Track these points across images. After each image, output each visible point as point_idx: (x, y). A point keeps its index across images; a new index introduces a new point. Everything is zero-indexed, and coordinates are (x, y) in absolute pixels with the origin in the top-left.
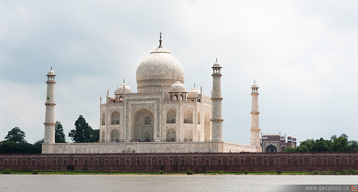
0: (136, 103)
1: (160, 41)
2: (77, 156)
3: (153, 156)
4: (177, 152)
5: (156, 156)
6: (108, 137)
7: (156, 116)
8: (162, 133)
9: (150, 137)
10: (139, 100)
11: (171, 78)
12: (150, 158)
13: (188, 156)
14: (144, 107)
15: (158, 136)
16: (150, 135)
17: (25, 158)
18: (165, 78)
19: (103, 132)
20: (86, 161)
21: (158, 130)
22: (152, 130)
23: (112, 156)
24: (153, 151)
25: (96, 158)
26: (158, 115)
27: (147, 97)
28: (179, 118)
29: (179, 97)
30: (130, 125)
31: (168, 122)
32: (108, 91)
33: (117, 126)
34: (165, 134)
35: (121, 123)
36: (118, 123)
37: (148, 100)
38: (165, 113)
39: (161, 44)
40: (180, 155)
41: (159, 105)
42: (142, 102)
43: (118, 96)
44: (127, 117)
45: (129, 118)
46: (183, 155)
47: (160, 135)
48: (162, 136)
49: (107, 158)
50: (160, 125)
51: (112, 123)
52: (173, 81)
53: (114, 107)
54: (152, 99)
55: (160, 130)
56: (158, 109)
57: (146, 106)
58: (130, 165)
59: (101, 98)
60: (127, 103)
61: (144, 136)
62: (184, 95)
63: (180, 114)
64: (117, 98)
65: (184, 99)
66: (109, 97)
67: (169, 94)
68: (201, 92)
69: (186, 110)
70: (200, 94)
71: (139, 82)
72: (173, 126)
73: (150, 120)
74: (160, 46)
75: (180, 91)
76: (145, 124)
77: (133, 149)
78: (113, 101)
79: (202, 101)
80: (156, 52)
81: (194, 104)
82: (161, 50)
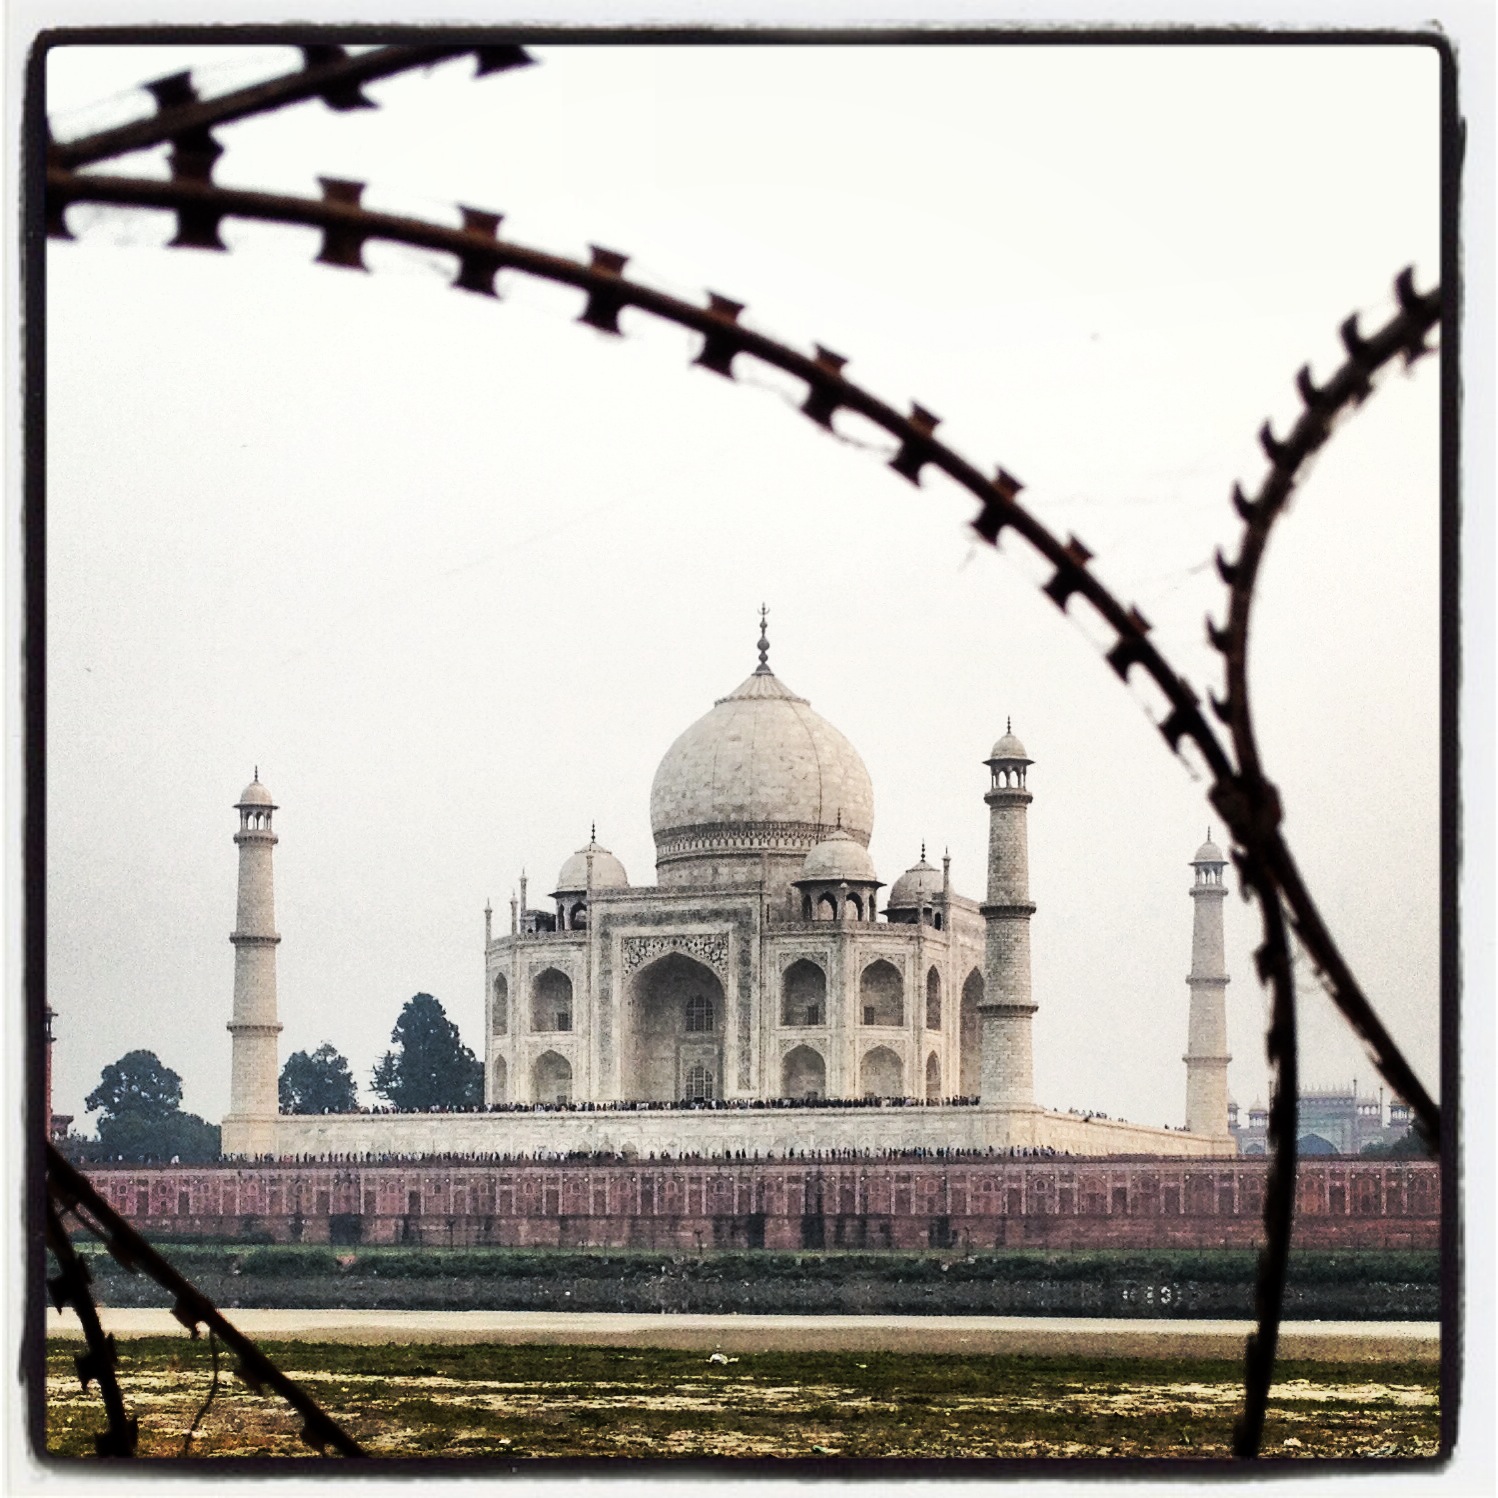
0: (647, 931)
1: (763, 646)
5: (724, 1171)
6: (520, 1090)
7: (732, 991)
8: (761, 1071)
9: (710, 1087)
10: (660, 919)
11: (808, 818)
13: (871, 1170)
14: (682, 951)
15: (744, 1083)
16: (710, 1078)
17: (145, 1183)
18: (779, 817)
19: (501, 1064)
20: (414, 1197)
21: (745, 1056)
22: (721, 1054)
23: (529, 1170)
24: (715, 1152)
26: (744, 988)
27: (695, 905)
28: (841, 999)
29: (839, 907)
30: (616, 1033)
31: (788, 1020)
32: (524, 883)
33: (558, 1038)
34: (776, 1073)
35: (578, 1026)
36: (564, 1023)
37: (698, 916)
38: (773, 979)
39: (763, 658)
40: (836, 1169)
41: (748, 942)
42: (670, 929)
43: (568, 906)
44: (605, 996)
45: (615, 1000)
46: (847, 1168)
47: (754, 1079)
48: (761, 1082)
49: (510, 1181)
50: (755, 1034)
51: (539, 1026)
52: (819, 831)
53: (547, 955)
54: (717, 914)
55: (755, 1057)
56: (744, 962)
57: (692, 945)
58: (608, 1211)
59: (488, 912)
60: (605, 935)
61: (683, 1085)
62: (866, 894)
63: (843, 984)
64: (561, 909)
65: (867, 915)
66: (528, 908)
67: (796, 891)
68: (946, 883)
69: (871, 961)
70: (940, 889)
71: (661, 836)
72: (809, 1036)
73: (710, 1013)
74: (759, 669)
75: (847, 877)
76: (689, 1029)
77: (624, 1141)
78: (545, 922)
79: (951, 923)
80: (741, 698)
81: (911, 938)
82: (763, 686)
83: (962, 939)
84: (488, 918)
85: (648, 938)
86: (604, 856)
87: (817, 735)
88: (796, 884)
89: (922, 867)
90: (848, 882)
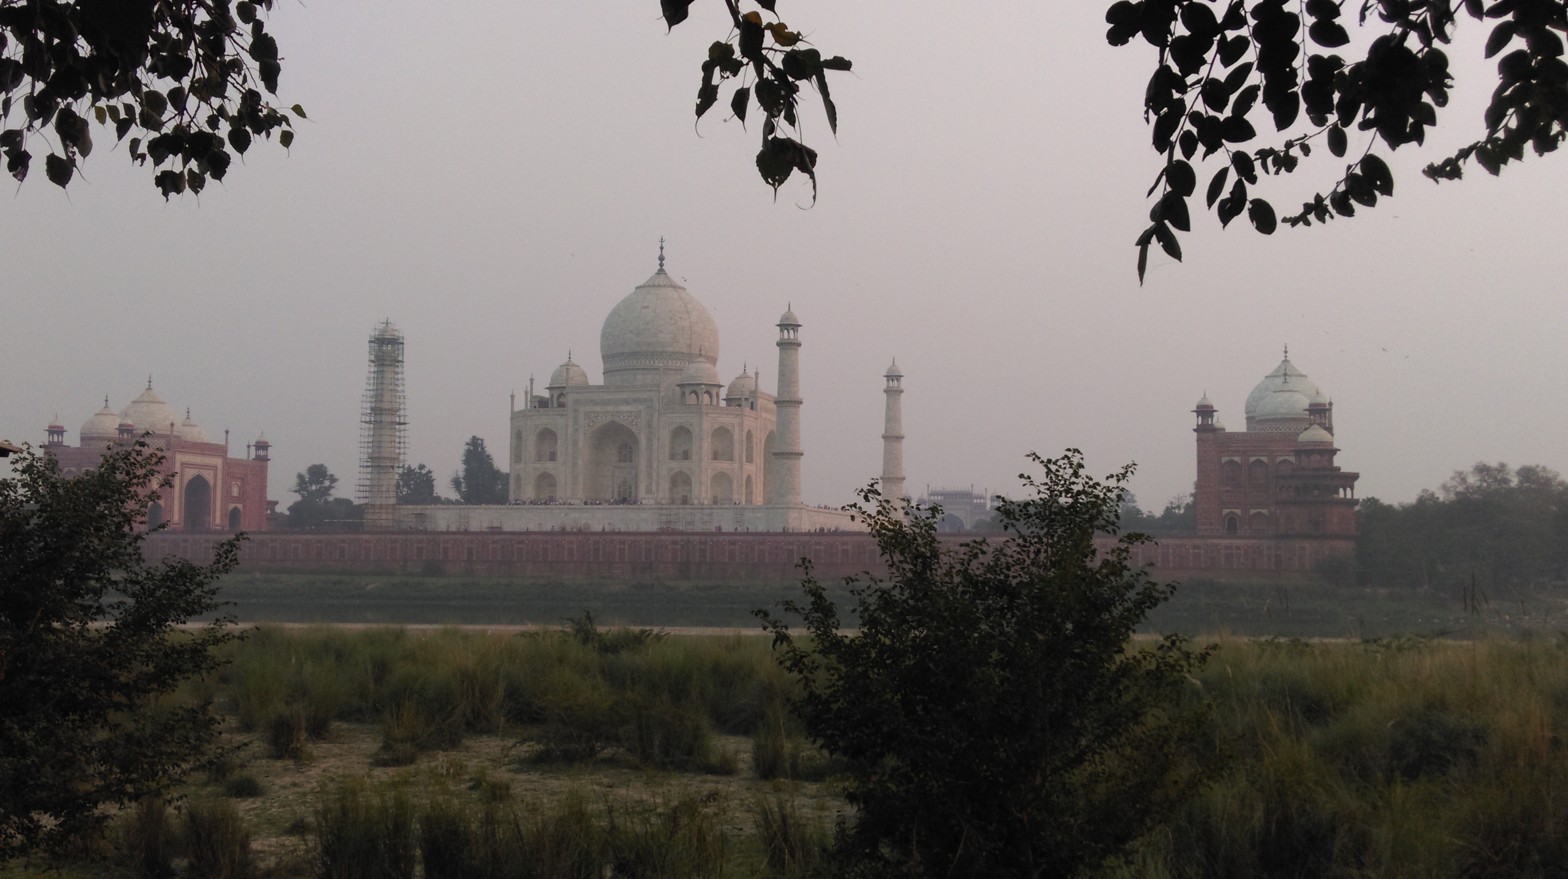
0: (598, 409)
1: (661, 258)
2: (447, 537)
3: (632, 538)
4: (690, 529)
5: (638, 538)
6: (529, 492)
7: (643, 442)
8: (658, 484)
9: (630, 493)
10: (606, 403)
11: (685, 350)
12: (623, 543)
13: (715, 539)
14: (617, 420)
15: (649, 491)
16: (630, 488)
17: (320, 541)
18: (669, 349)
19: (518, 478)
20: (470, 551)
21: (650, 476)
22: (636, 475)
23: (532, 537)
24: (633, 528)
25: (495, 542)
26: (649, 440)
27: (624, 396)
28: (701, 447)
29: (700, 397)
30: (580, 462)
31: (672, 457)
32: (532, 380)
33: (549, 465)
34: (665, 485)
35: (560, 458)
36: (553, 457)
37: (626, 402)
38: (665, 436)
39: (661, 265)
40: (697, 538)
41: (652, 416)
42: (609, 408)
43: (556, 393)
44: (575, 443)
45: (580, 444)
46: (703, 538)
47: (654, 488)
48: (658, 491)
49: (521, 542)
50: (655, 465)
51: (539, 458)
52: (690, 357)
53: (545, 419)
54: (636, 401)
55: (654, 476)
56: (650, 426)
57: (622, 417)
58: (575, 559)
59: (512, 397)
60: (575, 410)
61: (616, 490)
62: (714, 391)
63: (701, 439)
64: (552, 396)
65: (715, 403)
66: (534, 394)
67: (678, 389)
68: (756, 385)
69: (716, 427)
70: (753, 389)
71: (606, 358)
72: (684, 465)
73: (630, 452)
74: (659, 270)
75: (705, 382)
76: (620, 461)
77: (584, 521)
78: (543, 403)
79: (759, 406)
80: (649, 286)
81: (738, 415)
82: (661, 280)
83: (764, 415)
84: (512, 400)
85: (598, 412)
86: (576, 368)
87: (689, 306)
88: (678, 385)
89: (744, 376)
90: (705, 385)
